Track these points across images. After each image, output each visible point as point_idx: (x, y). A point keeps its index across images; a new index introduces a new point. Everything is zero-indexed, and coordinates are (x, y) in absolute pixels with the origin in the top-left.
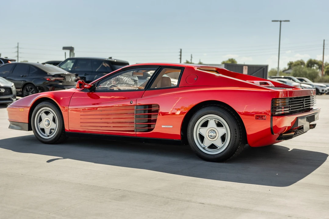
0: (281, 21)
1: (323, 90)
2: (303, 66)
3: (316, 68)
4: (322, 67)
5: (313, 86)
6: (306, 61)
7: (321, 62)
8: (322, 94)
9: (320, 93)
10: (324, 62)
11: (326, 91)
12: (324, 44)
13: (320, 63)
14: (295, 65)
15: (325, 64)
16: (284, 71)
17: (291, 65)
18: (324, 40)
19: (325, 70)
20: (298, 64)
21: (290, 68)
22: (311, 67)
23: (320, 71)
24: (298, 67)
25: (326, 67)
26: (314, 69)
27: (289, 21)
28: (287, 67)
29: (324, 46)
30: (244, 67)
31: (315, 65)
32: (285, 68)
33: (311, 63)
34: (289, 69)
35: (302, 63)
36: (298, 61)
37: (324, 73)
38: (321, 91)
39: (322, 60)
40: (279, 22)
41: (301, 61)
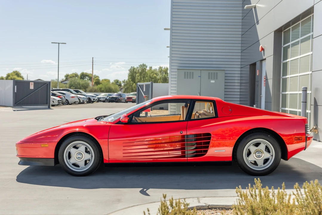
0: (59, 43)
1: (94, 99)
2: (77, 78)
3: (87, 79)
4: (92, 79)
5: (86, 96)
6: (79, 74)
7: (91, 74)
8: (93, 102)
9: (92, 101)
10: (94, 75)
11: (96, 100)
12: (93, 61)
13: (90, 76)
14: (71, 77)
15: (94, 76)
16: (62, 82)
17: (67, 77)
18: (93, 58)
19: (94, 81)
20: (73, 77)
21: (67, 79)
22: (83, 79)
23: (91, 81)
24: (73, 79)
25: (95, 79)
26: (85, 80)
27: (66, 43)
28: (64, 78)
29: (93, 63)
30: (31, 83)
31: (87, 77)
32: (63, 79)
33: (83, 76)
34: (65, 80)
35: (76, 75)
36: (73, 74)
37: (94, 84)
38: (92, 100)
39: (92, 73)
40: (58, 44)
41: (76, 74)
